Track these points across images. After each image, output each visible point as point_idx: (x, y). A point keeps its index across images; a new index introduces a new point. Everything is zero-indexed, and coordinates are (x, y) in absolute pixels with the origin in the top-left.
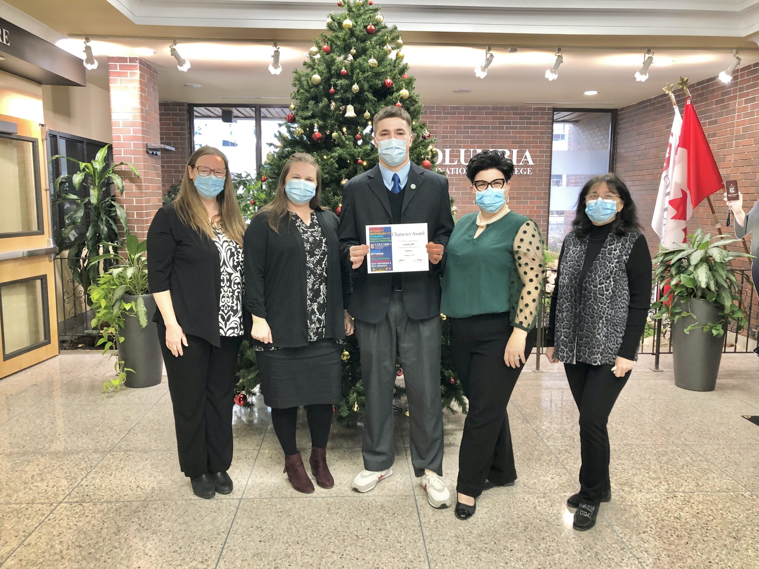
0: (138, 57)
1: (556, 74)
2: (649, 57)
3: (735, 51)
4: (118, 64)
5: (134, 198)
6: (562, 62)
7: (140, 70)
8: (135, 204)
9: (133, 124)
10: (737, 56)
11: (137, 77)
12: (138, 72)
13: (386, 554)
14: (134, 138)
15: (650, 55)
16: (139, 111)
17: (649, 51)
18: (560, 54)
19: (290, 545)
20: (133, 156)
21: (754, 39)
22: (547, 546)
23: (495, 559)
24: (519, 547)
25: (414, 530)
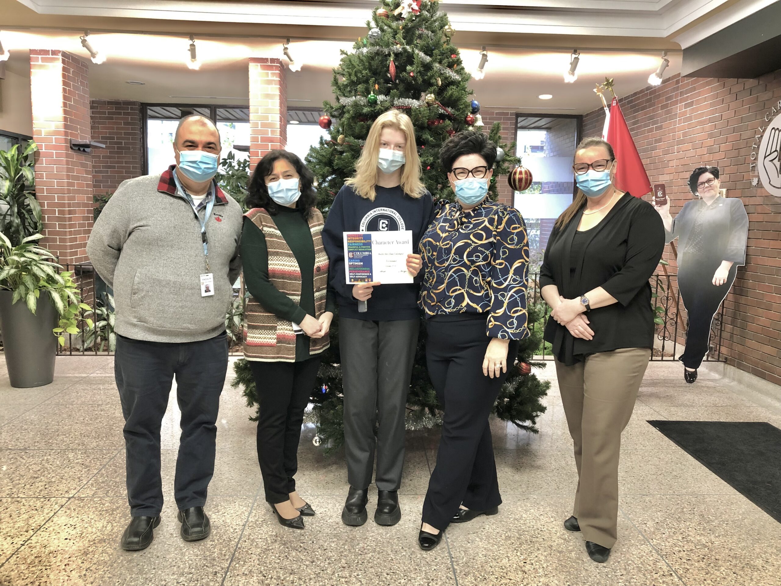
0: (61, 50)
1: (482, 72)
2: (575, 58)
3: (663, 52)
4: (40, 56)
5: (56, 195)
6: (487, 61)
7: (62, 63)
8: (56, 201)
9: (54, 119)
10: (666, 57)
12: (61, 65)
13: (191, 552)
14: (56, 133)
15: (577, 56)
16: (61, 105)
17: (575, 52)
18: (485, 52)
19: (94, 543)
20: (54, 151)
21: (677, 40)
22: (366, 545)
23: (303, 557)
24: (336, 546)
25: (235, 529)
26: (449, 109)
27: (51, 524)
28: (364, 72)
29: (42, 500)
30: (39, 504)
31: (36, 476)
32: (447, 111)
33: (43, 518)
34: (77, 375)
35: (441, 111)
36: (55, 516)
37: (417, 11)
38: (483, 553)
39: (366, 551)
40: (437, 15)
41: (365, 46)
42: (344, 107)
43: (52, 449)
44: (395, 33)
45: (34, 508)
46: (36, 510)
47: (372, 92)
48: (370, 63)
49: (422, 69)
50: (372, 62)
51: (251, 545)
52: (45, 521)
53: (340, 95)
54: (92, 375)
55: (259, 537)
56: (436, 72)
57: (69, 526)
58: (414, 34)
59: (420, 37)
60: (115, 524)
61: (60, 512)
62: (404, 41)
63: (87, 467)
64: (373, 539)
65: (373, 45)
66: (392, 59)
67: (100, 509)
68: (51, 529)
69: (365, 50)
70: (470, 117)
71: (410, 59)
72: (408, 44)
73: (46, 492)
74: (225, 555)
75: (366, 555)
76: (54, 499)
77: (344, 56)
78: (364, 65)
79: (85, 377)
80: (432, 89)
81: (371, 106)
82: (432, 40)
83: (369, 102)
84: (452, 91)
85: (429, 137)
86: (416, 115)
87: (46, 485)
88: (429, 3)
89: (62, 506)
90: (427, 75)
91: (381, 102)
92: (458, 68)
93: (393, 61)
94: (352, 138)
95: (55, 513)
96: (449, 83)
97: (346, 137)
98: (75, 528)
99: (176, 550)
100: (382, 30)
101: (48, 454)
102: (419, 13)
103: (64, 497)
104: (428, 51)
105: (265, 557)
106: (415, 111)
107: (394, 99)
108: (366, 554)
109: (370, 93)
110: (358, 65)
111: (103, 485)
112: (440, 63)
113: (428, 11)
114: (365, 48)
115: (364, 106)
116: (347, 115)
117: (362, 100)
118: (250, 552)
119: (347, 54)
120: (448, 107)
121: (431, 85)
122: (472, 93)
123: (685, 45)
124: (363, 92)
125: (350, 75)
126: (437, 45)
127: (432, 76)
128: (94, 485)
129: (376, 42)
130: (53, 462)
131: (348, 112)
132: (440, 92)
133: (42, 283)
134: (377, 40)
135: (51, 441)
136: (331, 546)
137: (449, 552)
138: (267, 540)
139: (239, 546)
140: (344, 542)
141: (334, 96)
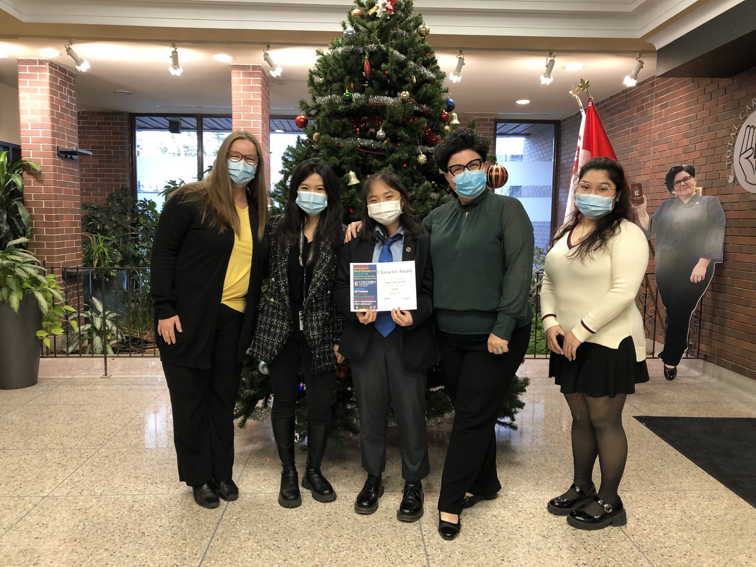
0: (48, 59)
1: (459, 76)
2: (551, 60)
3: (638, 54)
4: (27, 66)
5: (43, 201)
6: (464, 64)
7: (50, 72)
8: (44, 207)
9: (41, 126)
10: (640, 59)
11: (47, 80)
12: (48, 74)
14: (43, 140)
15: (552, 59)
16: (49, 113)
17: (551, 54)
18: (462, 56)
20: (42, 158)
21: (650, 41)
22: (340, 543)
23: (276, 556)
24: (310, 544)
25: (208, 527)
26: (424, 106)
27: (24, 523)
28: (338, 70)
29: (16, 499)
30: (12, 503)
31: (12, 475)
32: (422, 108)
33: (16, 517)
34: (60, 377)
35: (416, 108)
36: (28, 515)
37: (391, 10)
38: (460, 550)
39: (340, 549)
40: (412, 16)
41: (340, 45)
42: (320, 105)
43: (31, 449)
44: (370, 31)
45: (7, 507)
46: (10, 509)
47: (347, 90)
48: (345, 62)
49: (396, 67)
50: (347, 61)
51: (224, 543)
52: (17, 520)
53: (316, 95)
54: (76, 377)
55: (233, 535)
56: (411, 69)
57: (41, 524)
58: (388, 33)
59: (395, 36)
60: (87, 523)
61: (33, 511)
62: (378, 40)
63: (64, 466)
64: (348, 537)
65: (348, 44)
66: (366, 58)
67: (73, 507)
68: (23, 528)
69: (340, 50)
70: (445, 114)
71: (384, 57)
72: (382, 43)
73: (21, 491)
74: (196, 554)
75: (340, 554)
76: (28, 498)
77: (320, 57)
78: (338, 64)
79: (69, 379)
80: (407, 86)
81: (346, 104)
82: (406, 39)
83: (344, 100)
84: (427, 88)
85: (404, 133)
86: (391, 111)
87: (21, 484)
88: (404, 3)
89: (36, 505)
90: (401, 73)
91: (356, 100)
92: (433, 66)
93: (368, 59)
94: (328, 136)
95: (28, 512)
96: (423, 81)
97: (321, 134)
98: (46, 527)
99: (146, 548)
100: (357, 29)
101: (26, 454)
102: (393, 13)
103: (38, 496)
104: (403, 50)
105: (237, 555)
106: (390, 108)
107: (369, 97)
108: (340, 552)
109: (345, 91)
110: (333, 64)
111: (78, 484)
112: (415, 61)
113: (403, 11)
114: (340, 48)
115: (340, 104)
116: (323, 114)
117: (337, 98)
118: (222, 551)
119: (323, 55)
120: (423, 105)
121: (406, 82)
122: (447, 91)
123: (658, 46)
124: (338, 90)
125: (325, 74)
126: (412, 43)
127: (407, 74)
128: (70, 484)
129: (350, 41)
130: (31, 461)
131: (324, 110)
132: (415, 90)
133: (26, 285)
134: (352, 39)
135: (30, 441)
136: (305, 544)
137: (425, 550)
138: (240, 539)
139: (211, 544)
140: (318, 539)
141: (310, 96)
